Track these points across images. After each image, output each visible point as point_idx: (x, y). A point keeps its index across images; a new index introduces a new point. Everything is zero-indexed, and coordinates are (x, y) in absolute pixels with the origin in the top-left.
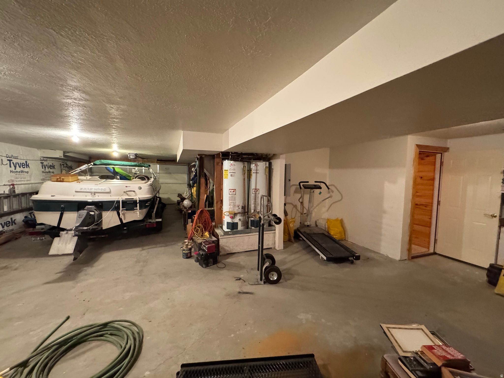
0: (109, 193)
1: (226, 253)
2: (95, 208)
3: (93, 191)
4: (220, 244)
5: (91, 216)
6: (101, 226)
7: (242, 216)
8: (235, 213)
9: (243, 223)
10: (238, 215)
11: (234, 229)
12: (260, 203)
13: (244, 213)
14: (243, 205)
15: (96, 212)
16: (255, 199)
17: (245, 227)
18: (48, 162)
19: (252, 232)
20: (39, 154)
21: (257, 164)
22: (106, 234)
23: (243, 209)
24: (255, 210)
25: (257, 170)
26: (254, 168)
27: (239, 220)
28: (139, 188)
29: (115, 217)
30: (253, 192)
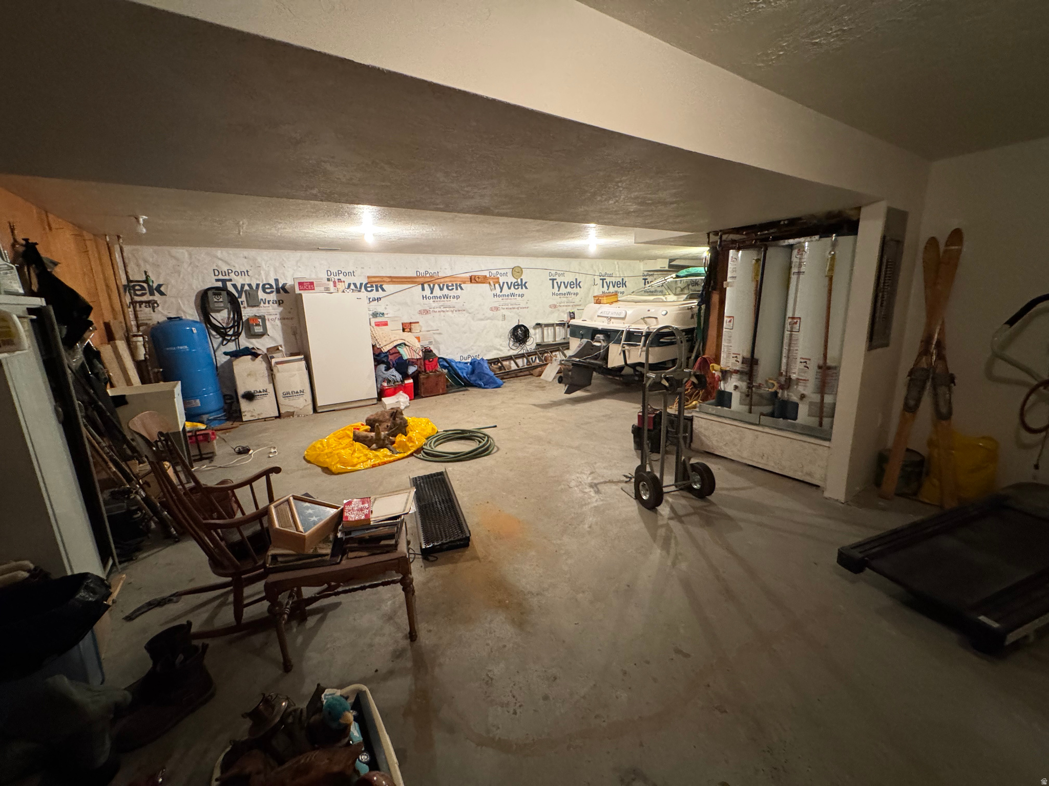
0: (623, 318)
1: (703, 449)
2: (603, 338)
3: (610, 315)
4: (694, 426)
5: (594, 347)
6: (607, 363)
7: (743, 381)
8: (726, 371)
9: (744, 397)
10: (733, 377)
11: (722, 405)
12: (799, 357)
13: (747, 374)
14: (747, 354)
15: (604, 344)
16: (790, 345)
17: (746, 408)
18: (655, 276)
19: (763, 426)
20: (642, 267)
21: (804, 247)
22: (610, 375)
23: (746, 364)
24: (786, 372)
25: (800, 266)
26: (795, 260)
27: (736, 387)
28: (664, 313)
29: (620, 354)
30: (788, 327)
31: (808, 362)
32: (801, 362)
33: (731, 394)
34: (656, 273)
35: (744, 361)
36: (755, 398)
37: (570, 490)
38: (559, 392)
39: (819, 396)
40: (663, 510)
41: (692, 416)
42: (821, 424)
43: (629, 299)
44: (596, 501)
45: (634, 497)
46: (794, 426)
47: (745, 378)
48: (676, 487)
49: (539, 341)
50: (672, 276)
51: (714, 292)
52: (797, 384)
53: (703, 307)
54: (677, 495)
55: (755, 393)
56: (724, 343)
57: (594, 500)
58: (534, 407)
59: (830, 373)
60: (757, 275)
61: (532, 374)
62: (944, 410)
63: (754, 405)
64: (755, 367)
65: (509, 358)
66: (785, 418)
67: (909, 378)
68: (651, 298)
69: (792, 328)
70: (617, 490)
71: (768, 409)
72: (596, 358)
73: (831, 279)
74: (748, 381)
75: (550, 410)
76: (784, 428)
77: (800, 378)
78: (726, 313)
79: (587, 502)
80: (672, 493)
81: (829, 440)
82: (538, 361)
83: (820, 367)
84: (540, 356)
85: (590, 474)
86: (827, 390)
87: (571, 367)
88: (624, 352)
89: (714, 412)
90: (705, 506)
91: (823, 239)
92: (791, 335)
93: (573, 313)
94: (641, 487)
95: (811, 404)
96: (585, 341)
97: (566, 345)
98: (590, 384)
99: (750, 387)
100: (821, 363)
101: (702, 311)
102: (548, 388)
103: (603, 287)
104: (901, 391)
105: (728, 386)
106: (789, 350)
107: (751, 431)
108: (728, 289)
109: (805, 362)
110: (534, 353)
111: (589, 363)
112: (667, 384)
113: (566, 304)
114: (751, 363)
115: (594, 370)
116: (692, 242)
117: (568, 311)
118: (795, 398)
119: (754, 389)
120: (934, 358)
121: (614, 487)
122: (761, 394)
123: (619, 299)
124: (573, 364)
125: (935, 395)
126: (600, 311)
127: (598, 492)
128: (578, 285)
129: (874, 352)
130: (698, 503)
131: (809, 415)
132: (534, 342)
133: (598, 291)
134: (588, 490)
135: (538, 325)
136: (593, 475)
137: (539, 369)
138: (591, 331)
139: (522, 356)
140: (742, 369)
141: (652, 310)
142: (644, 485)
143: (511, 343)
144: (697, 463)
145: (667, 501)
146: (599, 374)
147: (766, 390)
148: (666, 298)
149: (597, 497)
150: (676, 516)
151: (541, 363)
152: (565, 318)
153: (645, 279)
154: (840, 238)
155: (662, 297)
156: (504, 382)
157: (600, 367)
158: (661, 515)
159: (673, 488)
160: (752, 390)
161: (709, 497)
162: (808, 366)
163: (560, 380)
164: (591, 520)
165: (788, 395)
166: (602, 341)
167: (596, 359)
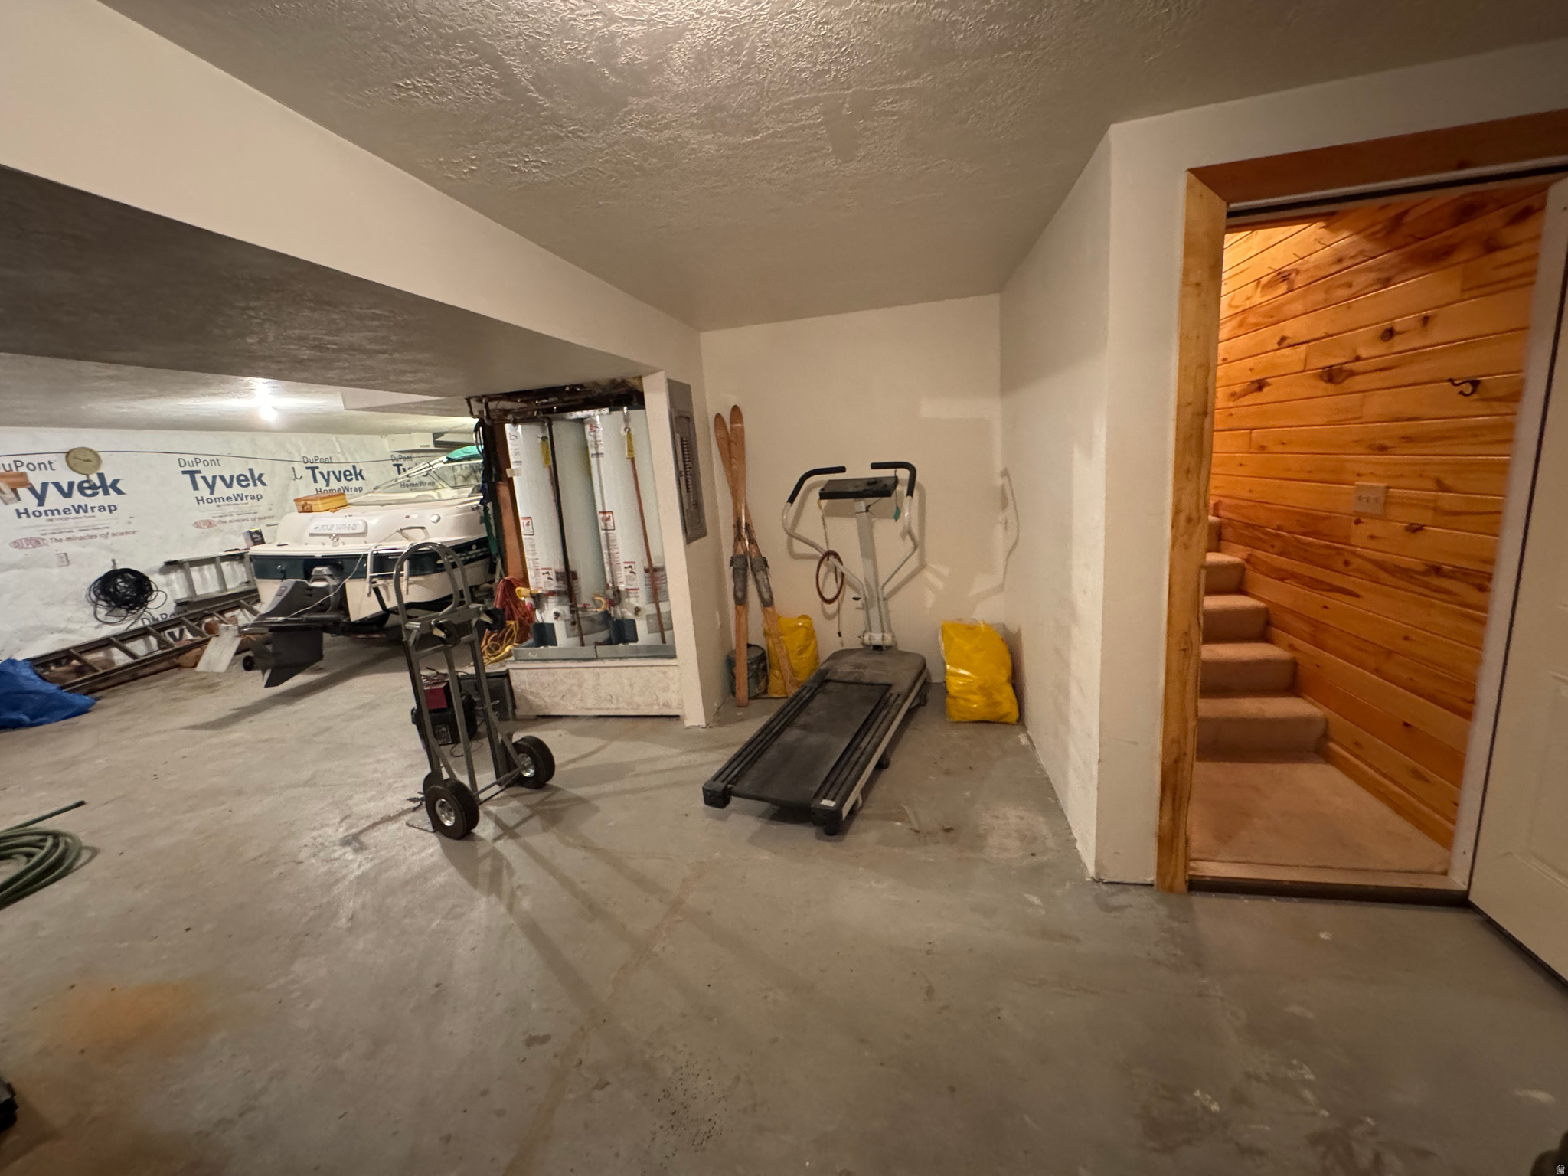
0: (363, 534)
1: (532, 714)
2: (330, 573)
3: (334, 531)
4: (513, 684)
5: (314, 590)
6: (347, 614)
7: (563, 605)
8: (539, 595)
9: (570, 627)
10: (549, 600)
11: (545, 644)
12: (622, 562)
13: (565, 593)
14: (559, 567)
15: (333, 582)
16: (608, 546)
17: (577, 640)
18: (415, 460)
19: (602, 659)
20: (387, 446)
21: (595, 422)
22: (360, 633)
23: (562, 580)
24: (613, 583)
25: (596, 446)
26: (590, 438)
27: (557, 615)
28: (435, 518)
29: (369, 594)
30: (601, 525)
31: (633, 565)
32: (626, 568)
33: (552, 625)
34: (414, 455)
35: (559, 577)
36: (584, 624)
37: (302, 867)
38: (255, 686)
39: (654, 605)
40: (484, 830)
41: (508, 670)
42: (664, 641)
43: (368, 501)
44: (360, 866)
45: (431, 829)
46: (637, 649)
47: (566, 600)
48: (500, 784)
49: (182, 594)
50: (440, 459)
51: (500, 483)
52: (628, 597)
53: (489, 505)
54: (502, 798)
55: (584, 618)
56: (528, 556)
57: (355, 866)
58: (190, 732)
59: (658, 576)
60: (547, 459)
61: (179, 666)
62: (766, 596)
63: (586, 634)
64: (574, 583)
65: (105, 643)
66: (625, 642)
67: (732, 568)
68: (413, 495)
69: (606, 525)
70: (399, 829)
71: (603, 635)
72: (322, 608)
73: (633, 460)
74: (570, 604)
75: (236, 727)
76: (628, 655)
77: (630, 587)
78: (521, 514)
79: (340, 876)
80: (496, 797)
81: (674, 657)
82: (189, 636)
83: (647, 571)
84: (194, 624)
85: (341, 822)
86: (660, 598)
87: (269, 634)
88: (377, 591)
89: (536, 657)
90: (546, 798)
91: (614, 413)
92: (607, 534)
93: (259, 533)
94: (438, 810)
95: (648, 617)
96: (290, 582)
97: (248, 597)
98: (320, 657)
99: (574, 610)
100: (647, 565)
101: (490, 512)
102: (226, 684)
103: (316, 481)
104: (730, 585)
105: (546, 615)
106: (609, 554)
107: (590, 670)
108: (515, 479)
109: (630, 566)
110: (176, 622)
111: (308, 620)
112: (442, 635)
113: (236, 517)
114: (568, 577)
115: (326, 629)
116: (449, 410)
117: (246, 530)
118: (630, 615)
119: (580, 613)
120: (747, 543)
121: (393, 827)
122: (589, 617)
123: (349, 501)
124: (271, 630)
125: (757, 582)
126: (313, 526)
127: (361, 848)
128: (259, 480)
129: (692, 544)
130: (537, 797)
131: (650, 632)
132: (170, 599)
133: (307, 488)
134: (339, 852)
135: (172, 566)
136: (348, 820)
137: (195, 651)
138: (301, 563)
139: (143, 633)
140: (559, 589)
141: (412, 517)
142: (442, 805)
143: (102, 612)
144: (522, 740)
145: (488, 814)
146: (338, 635)
147: (595, 611)
148: (439, 495)
149: (360, 857)
150: (507, 831)
151: (199, 639)
152: (240, 543)
153: (398, 466)
154: (631, 412)
155: (431, 493)
156: (98, 699)
157: (336, 622)
158: (481, 839)
159: (496, 788)
160: (578, 615)
161: (550, 782)
162: (634, 571)
163: (249, 665)
164: (351, 905)
165: (622, 612)
166: (328, 578)
167: (323, 611)
